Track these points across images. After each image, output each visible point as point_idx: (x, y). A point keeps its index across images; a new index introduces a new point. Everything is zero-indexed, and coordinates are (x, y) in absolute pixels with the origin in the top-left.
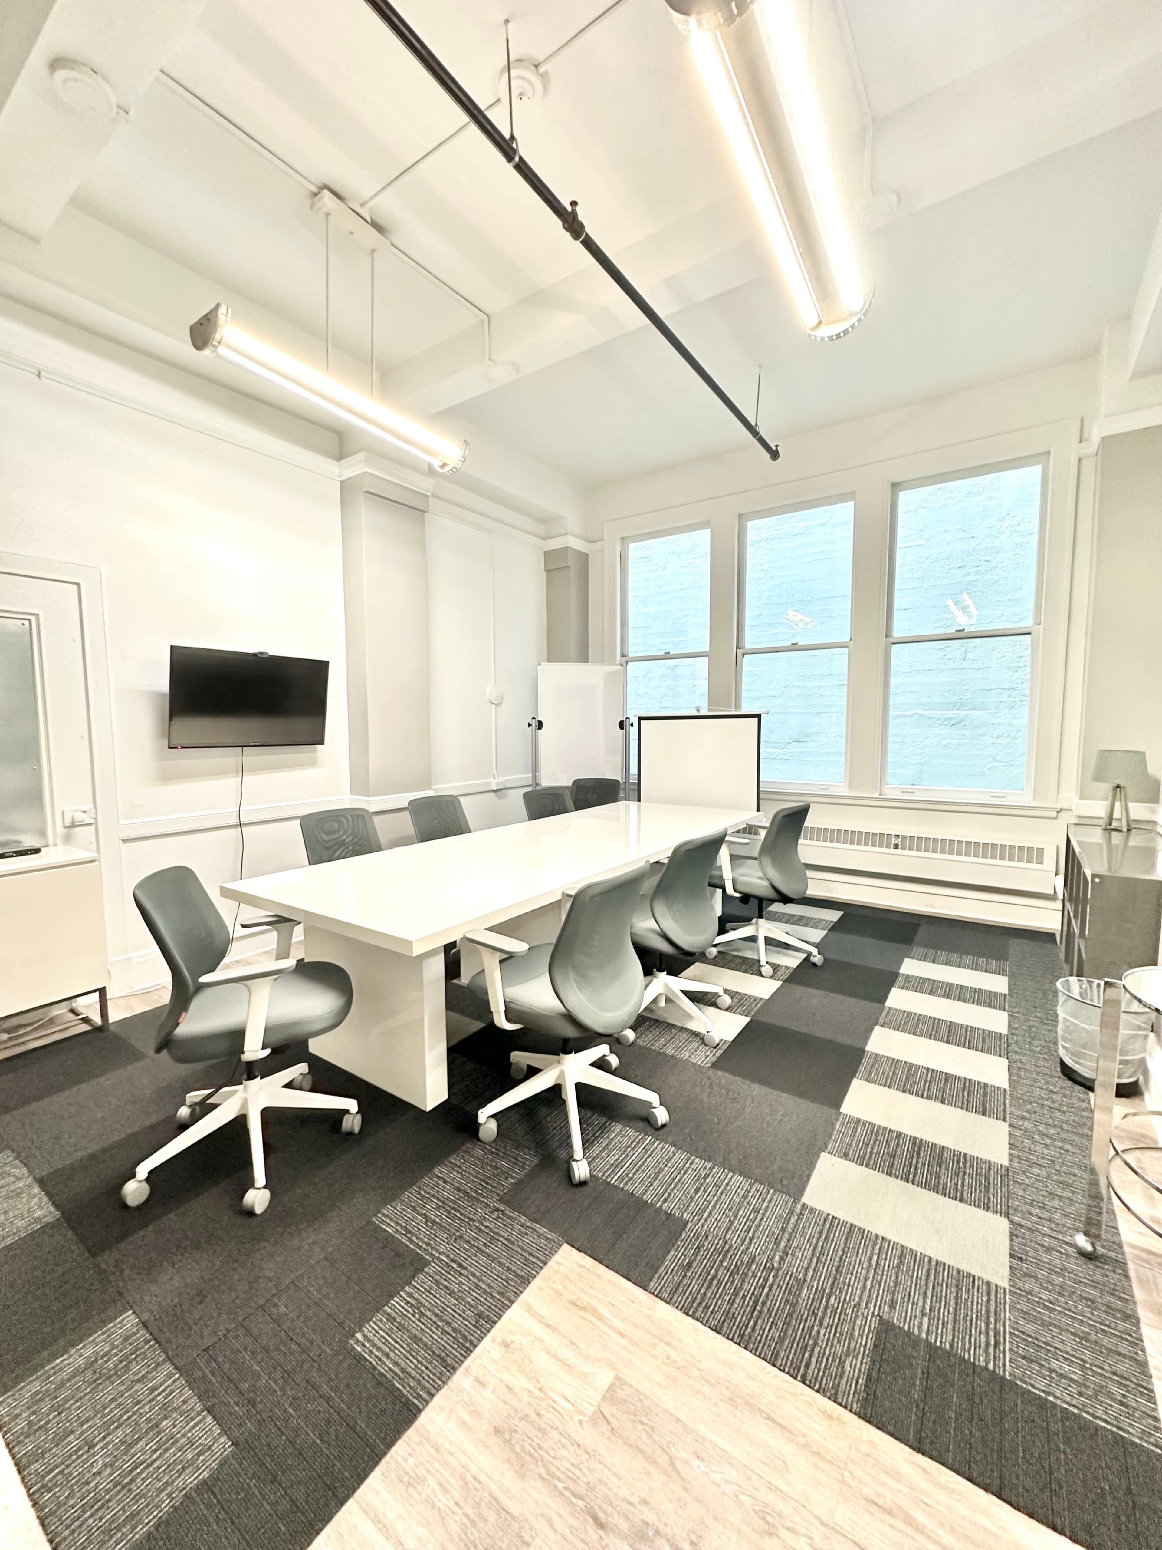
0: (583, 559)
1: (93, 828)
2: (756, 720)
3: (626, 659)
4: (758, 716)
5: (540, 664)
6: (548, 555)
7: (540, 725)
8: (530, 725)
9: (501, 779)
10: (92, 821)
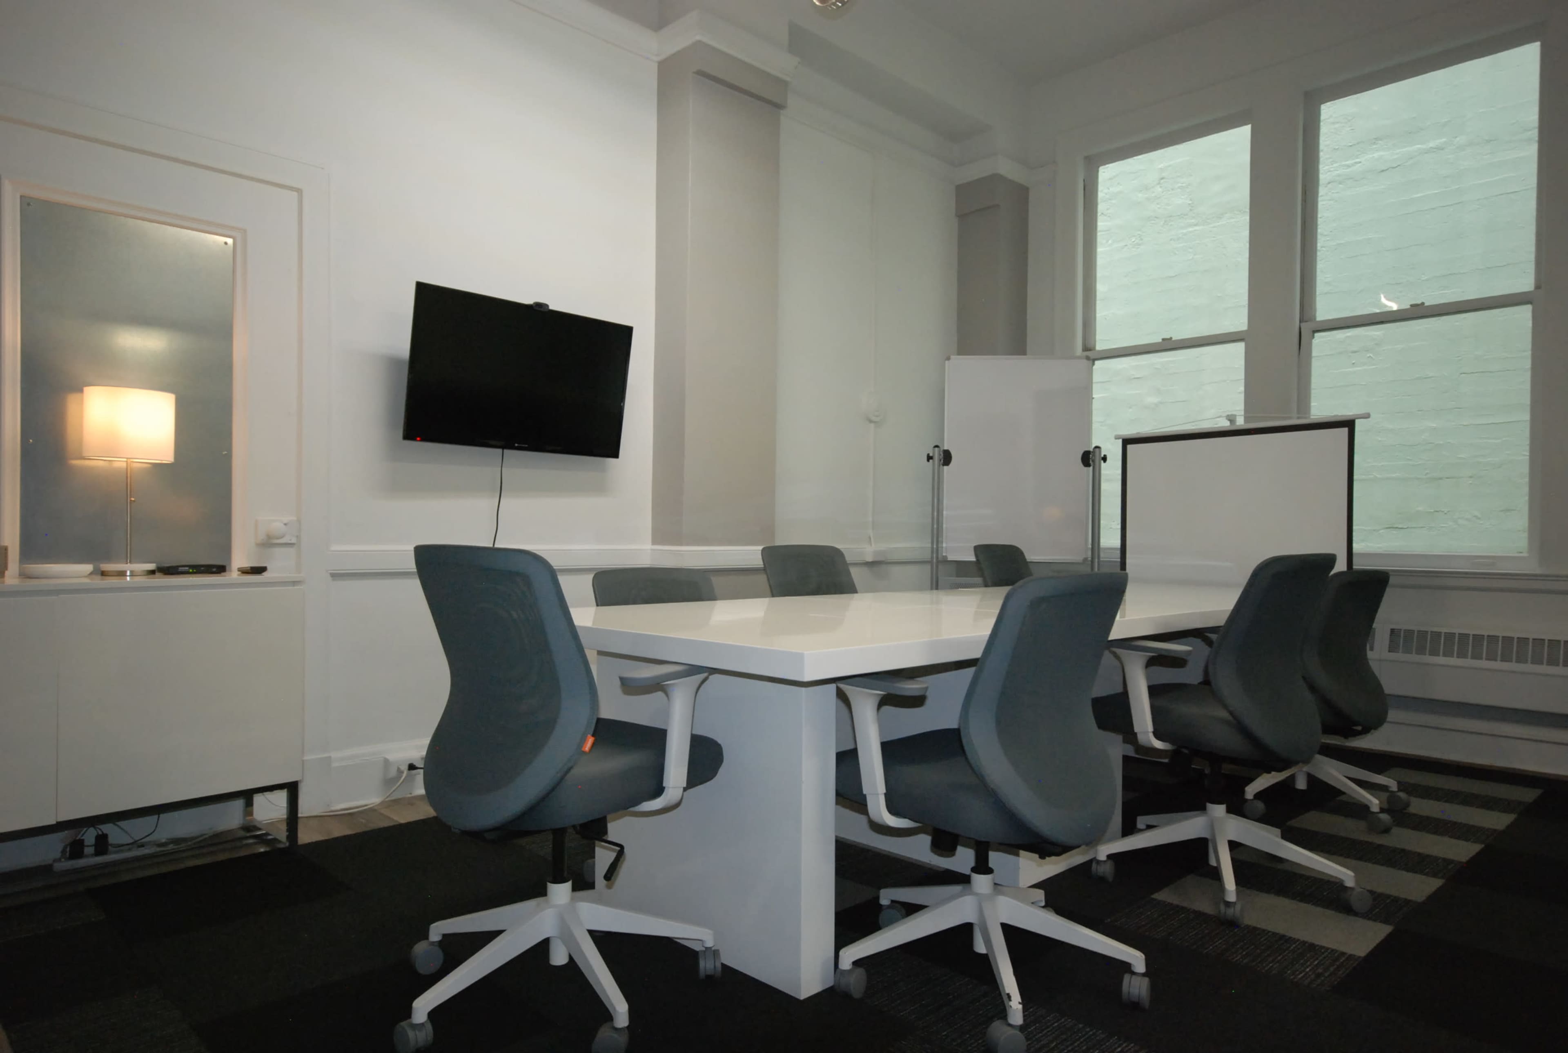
0: (1021, 194)
1: (292, 551)
2: (1345, 431)
3: (1091, 354)
4: (1349, 424)
5: (948, 359)
6: (963, 191)
7: (947, 458)
8: (929, 458)
9: (882, 546)
10: (294, 541)
